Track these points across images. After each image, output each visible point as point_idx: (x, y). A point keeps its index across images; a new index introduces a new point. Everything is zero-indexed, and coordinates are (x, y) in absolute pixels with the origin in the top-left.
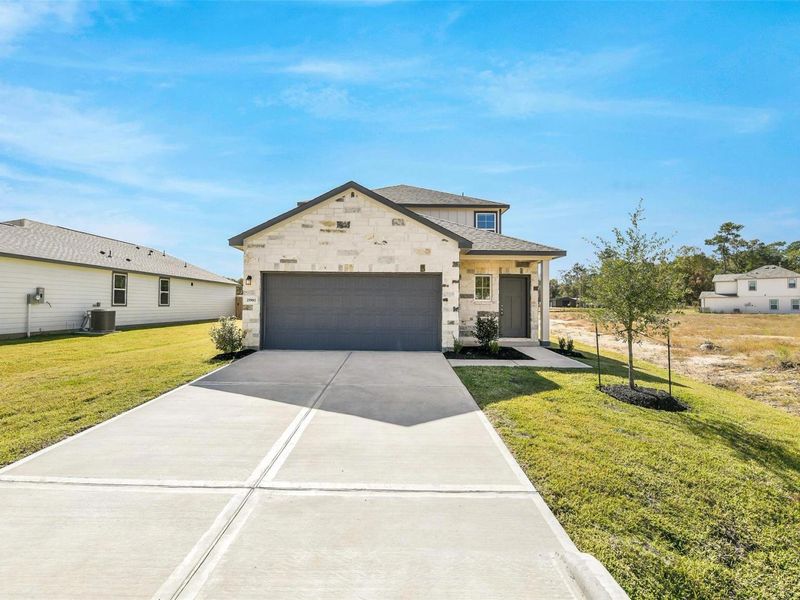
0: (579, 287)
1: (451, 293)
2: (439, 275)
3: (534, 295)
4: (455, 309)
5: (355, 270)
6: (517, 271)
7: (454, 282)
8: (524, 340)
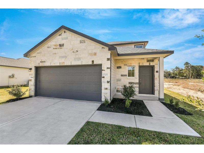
0: (177, 73)
1: (106, 74)
2: (101, 65)
3: (156, 75)
4: (108, 82)
5: (65, 64)
6: (147, 64)
7: (107, 68)
8: (151, 95)
